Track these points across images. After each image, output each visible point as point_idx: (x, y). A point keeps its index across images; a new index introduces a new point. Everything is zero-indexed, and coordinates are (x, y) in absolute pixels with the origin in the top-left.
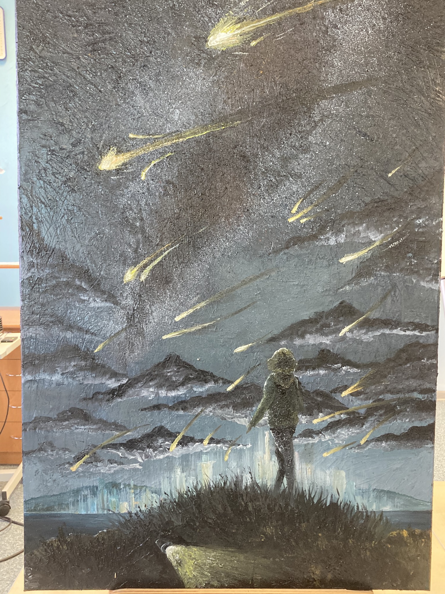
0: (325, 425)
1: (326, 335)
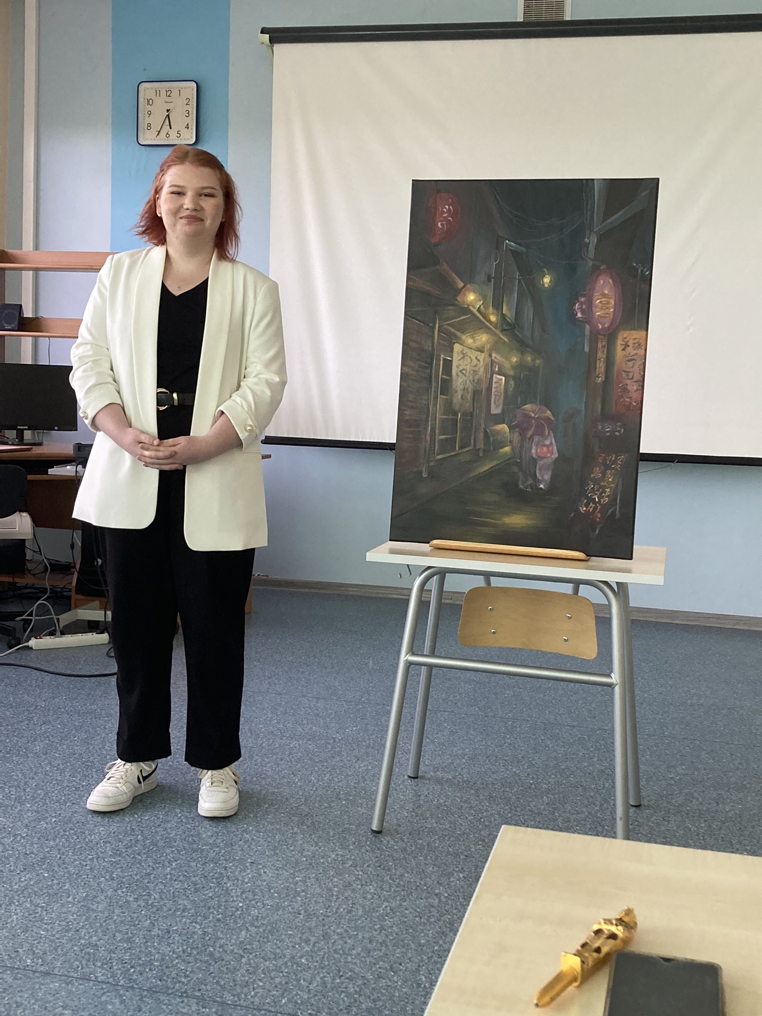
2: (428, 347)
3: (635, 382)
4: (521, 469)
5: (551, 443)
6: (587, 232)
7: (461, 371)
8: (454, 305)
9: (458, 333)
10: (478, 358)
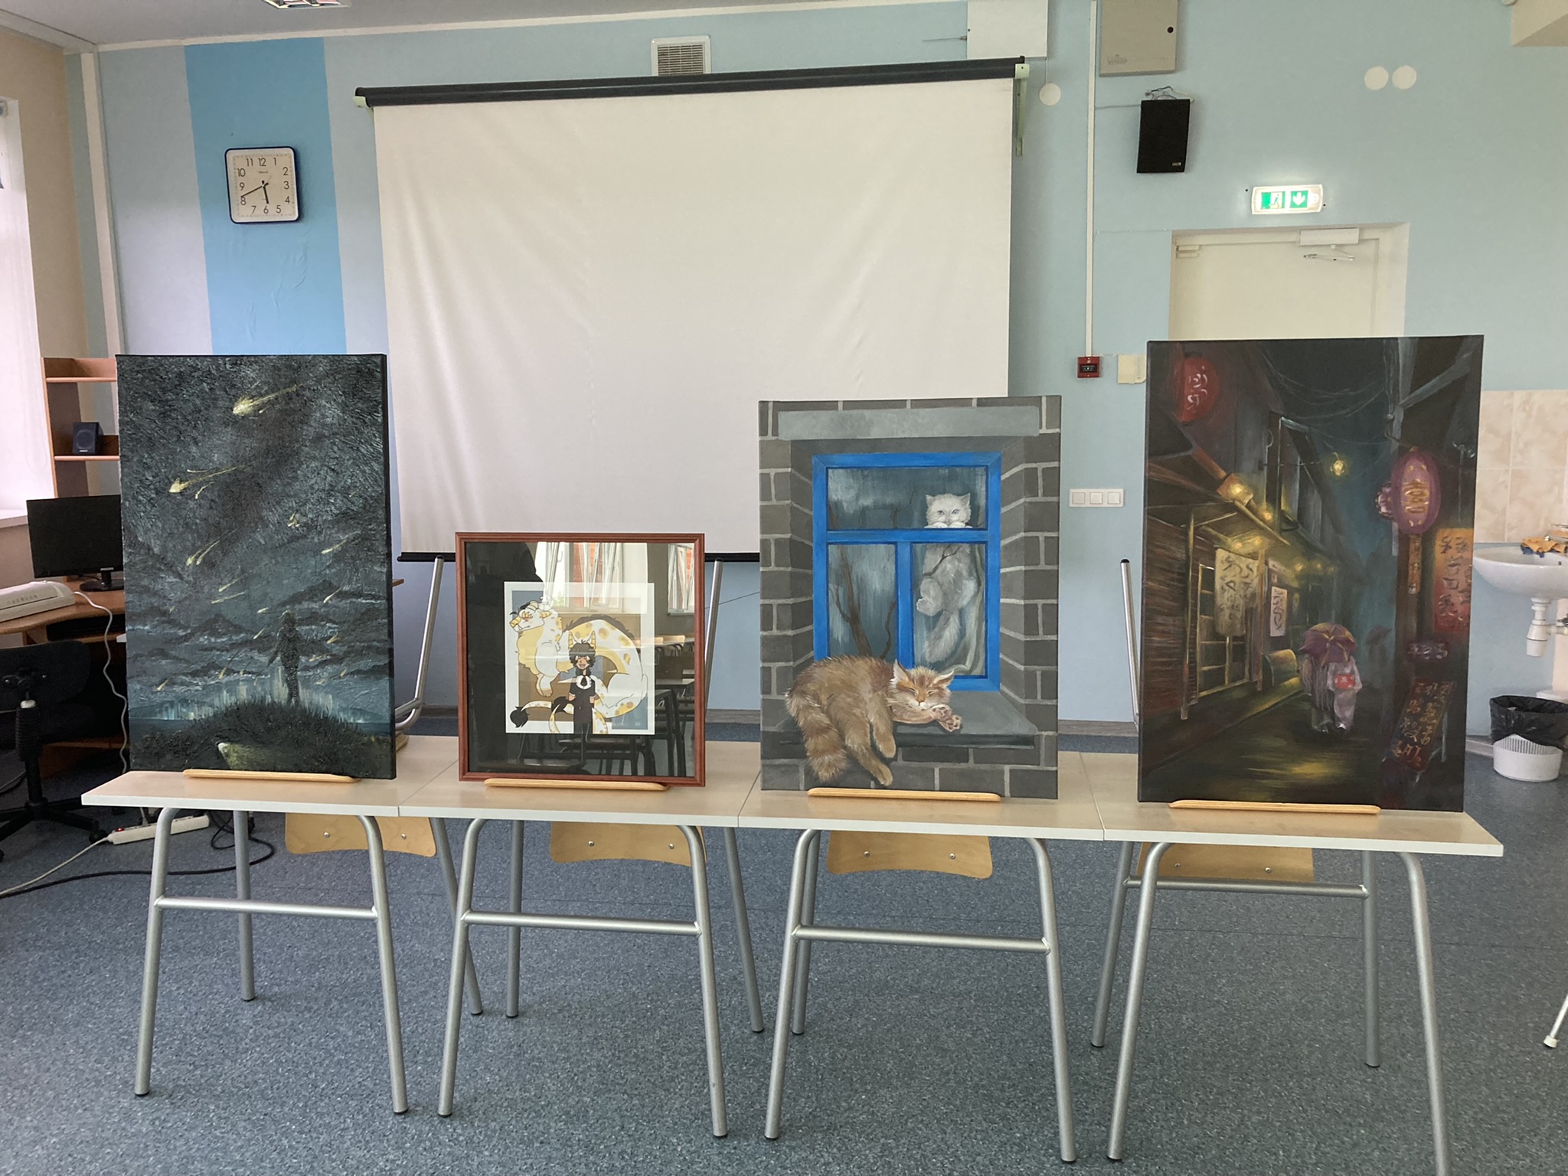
0: (317, 663)
1: (316, 602)
2: (1180, 554)
3: (1461, 592)
4: (1313, 704)
5: (1353, 672)
6: (1390, 407)
7: (1227, 584)
8: (1214, 500)
9: (1221, 536)
10: (1250, 566)
